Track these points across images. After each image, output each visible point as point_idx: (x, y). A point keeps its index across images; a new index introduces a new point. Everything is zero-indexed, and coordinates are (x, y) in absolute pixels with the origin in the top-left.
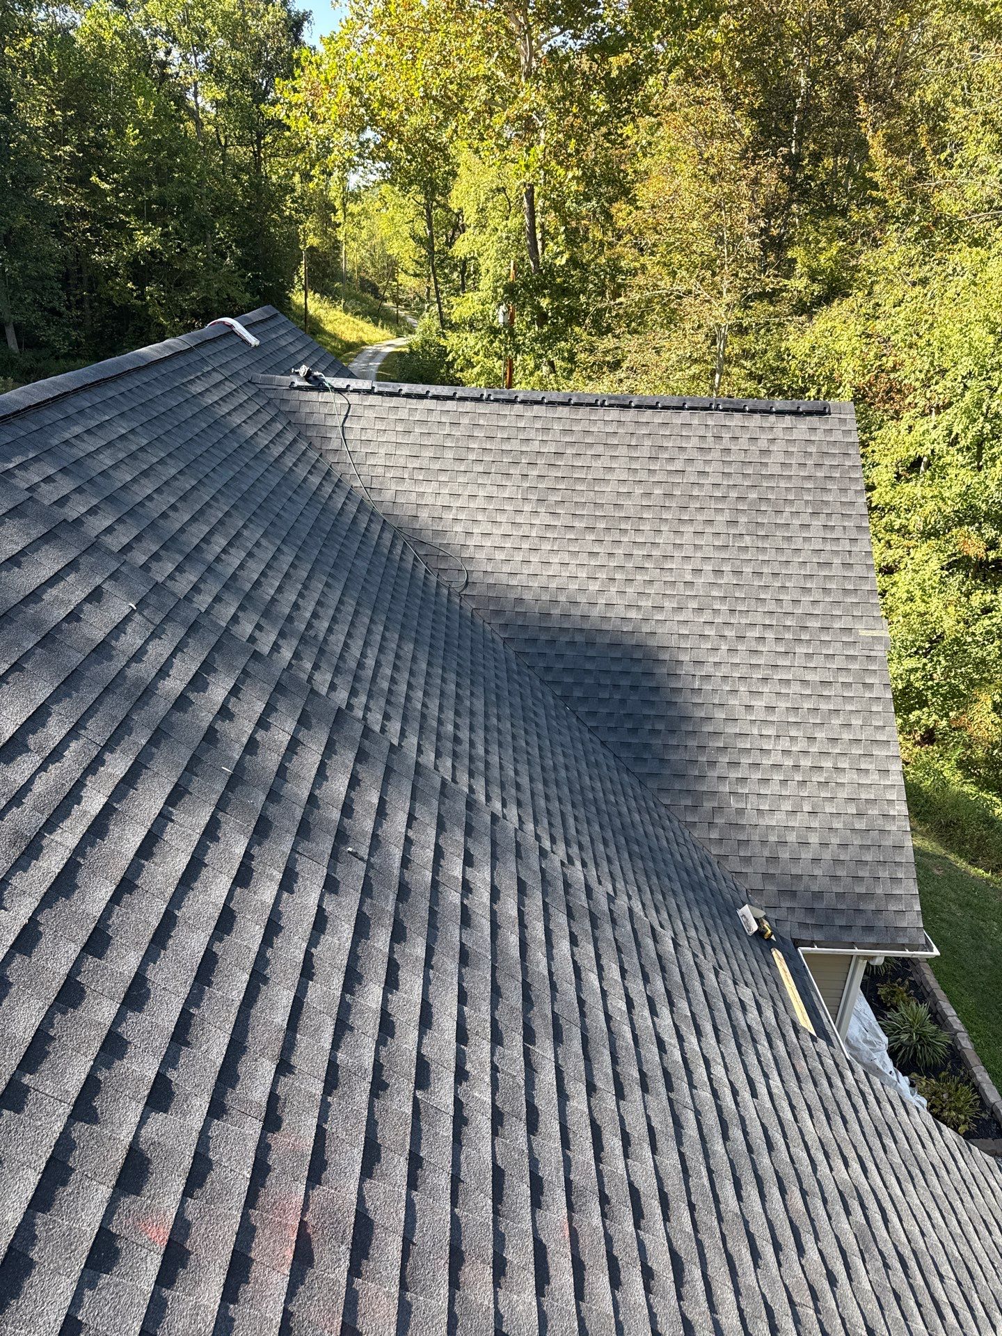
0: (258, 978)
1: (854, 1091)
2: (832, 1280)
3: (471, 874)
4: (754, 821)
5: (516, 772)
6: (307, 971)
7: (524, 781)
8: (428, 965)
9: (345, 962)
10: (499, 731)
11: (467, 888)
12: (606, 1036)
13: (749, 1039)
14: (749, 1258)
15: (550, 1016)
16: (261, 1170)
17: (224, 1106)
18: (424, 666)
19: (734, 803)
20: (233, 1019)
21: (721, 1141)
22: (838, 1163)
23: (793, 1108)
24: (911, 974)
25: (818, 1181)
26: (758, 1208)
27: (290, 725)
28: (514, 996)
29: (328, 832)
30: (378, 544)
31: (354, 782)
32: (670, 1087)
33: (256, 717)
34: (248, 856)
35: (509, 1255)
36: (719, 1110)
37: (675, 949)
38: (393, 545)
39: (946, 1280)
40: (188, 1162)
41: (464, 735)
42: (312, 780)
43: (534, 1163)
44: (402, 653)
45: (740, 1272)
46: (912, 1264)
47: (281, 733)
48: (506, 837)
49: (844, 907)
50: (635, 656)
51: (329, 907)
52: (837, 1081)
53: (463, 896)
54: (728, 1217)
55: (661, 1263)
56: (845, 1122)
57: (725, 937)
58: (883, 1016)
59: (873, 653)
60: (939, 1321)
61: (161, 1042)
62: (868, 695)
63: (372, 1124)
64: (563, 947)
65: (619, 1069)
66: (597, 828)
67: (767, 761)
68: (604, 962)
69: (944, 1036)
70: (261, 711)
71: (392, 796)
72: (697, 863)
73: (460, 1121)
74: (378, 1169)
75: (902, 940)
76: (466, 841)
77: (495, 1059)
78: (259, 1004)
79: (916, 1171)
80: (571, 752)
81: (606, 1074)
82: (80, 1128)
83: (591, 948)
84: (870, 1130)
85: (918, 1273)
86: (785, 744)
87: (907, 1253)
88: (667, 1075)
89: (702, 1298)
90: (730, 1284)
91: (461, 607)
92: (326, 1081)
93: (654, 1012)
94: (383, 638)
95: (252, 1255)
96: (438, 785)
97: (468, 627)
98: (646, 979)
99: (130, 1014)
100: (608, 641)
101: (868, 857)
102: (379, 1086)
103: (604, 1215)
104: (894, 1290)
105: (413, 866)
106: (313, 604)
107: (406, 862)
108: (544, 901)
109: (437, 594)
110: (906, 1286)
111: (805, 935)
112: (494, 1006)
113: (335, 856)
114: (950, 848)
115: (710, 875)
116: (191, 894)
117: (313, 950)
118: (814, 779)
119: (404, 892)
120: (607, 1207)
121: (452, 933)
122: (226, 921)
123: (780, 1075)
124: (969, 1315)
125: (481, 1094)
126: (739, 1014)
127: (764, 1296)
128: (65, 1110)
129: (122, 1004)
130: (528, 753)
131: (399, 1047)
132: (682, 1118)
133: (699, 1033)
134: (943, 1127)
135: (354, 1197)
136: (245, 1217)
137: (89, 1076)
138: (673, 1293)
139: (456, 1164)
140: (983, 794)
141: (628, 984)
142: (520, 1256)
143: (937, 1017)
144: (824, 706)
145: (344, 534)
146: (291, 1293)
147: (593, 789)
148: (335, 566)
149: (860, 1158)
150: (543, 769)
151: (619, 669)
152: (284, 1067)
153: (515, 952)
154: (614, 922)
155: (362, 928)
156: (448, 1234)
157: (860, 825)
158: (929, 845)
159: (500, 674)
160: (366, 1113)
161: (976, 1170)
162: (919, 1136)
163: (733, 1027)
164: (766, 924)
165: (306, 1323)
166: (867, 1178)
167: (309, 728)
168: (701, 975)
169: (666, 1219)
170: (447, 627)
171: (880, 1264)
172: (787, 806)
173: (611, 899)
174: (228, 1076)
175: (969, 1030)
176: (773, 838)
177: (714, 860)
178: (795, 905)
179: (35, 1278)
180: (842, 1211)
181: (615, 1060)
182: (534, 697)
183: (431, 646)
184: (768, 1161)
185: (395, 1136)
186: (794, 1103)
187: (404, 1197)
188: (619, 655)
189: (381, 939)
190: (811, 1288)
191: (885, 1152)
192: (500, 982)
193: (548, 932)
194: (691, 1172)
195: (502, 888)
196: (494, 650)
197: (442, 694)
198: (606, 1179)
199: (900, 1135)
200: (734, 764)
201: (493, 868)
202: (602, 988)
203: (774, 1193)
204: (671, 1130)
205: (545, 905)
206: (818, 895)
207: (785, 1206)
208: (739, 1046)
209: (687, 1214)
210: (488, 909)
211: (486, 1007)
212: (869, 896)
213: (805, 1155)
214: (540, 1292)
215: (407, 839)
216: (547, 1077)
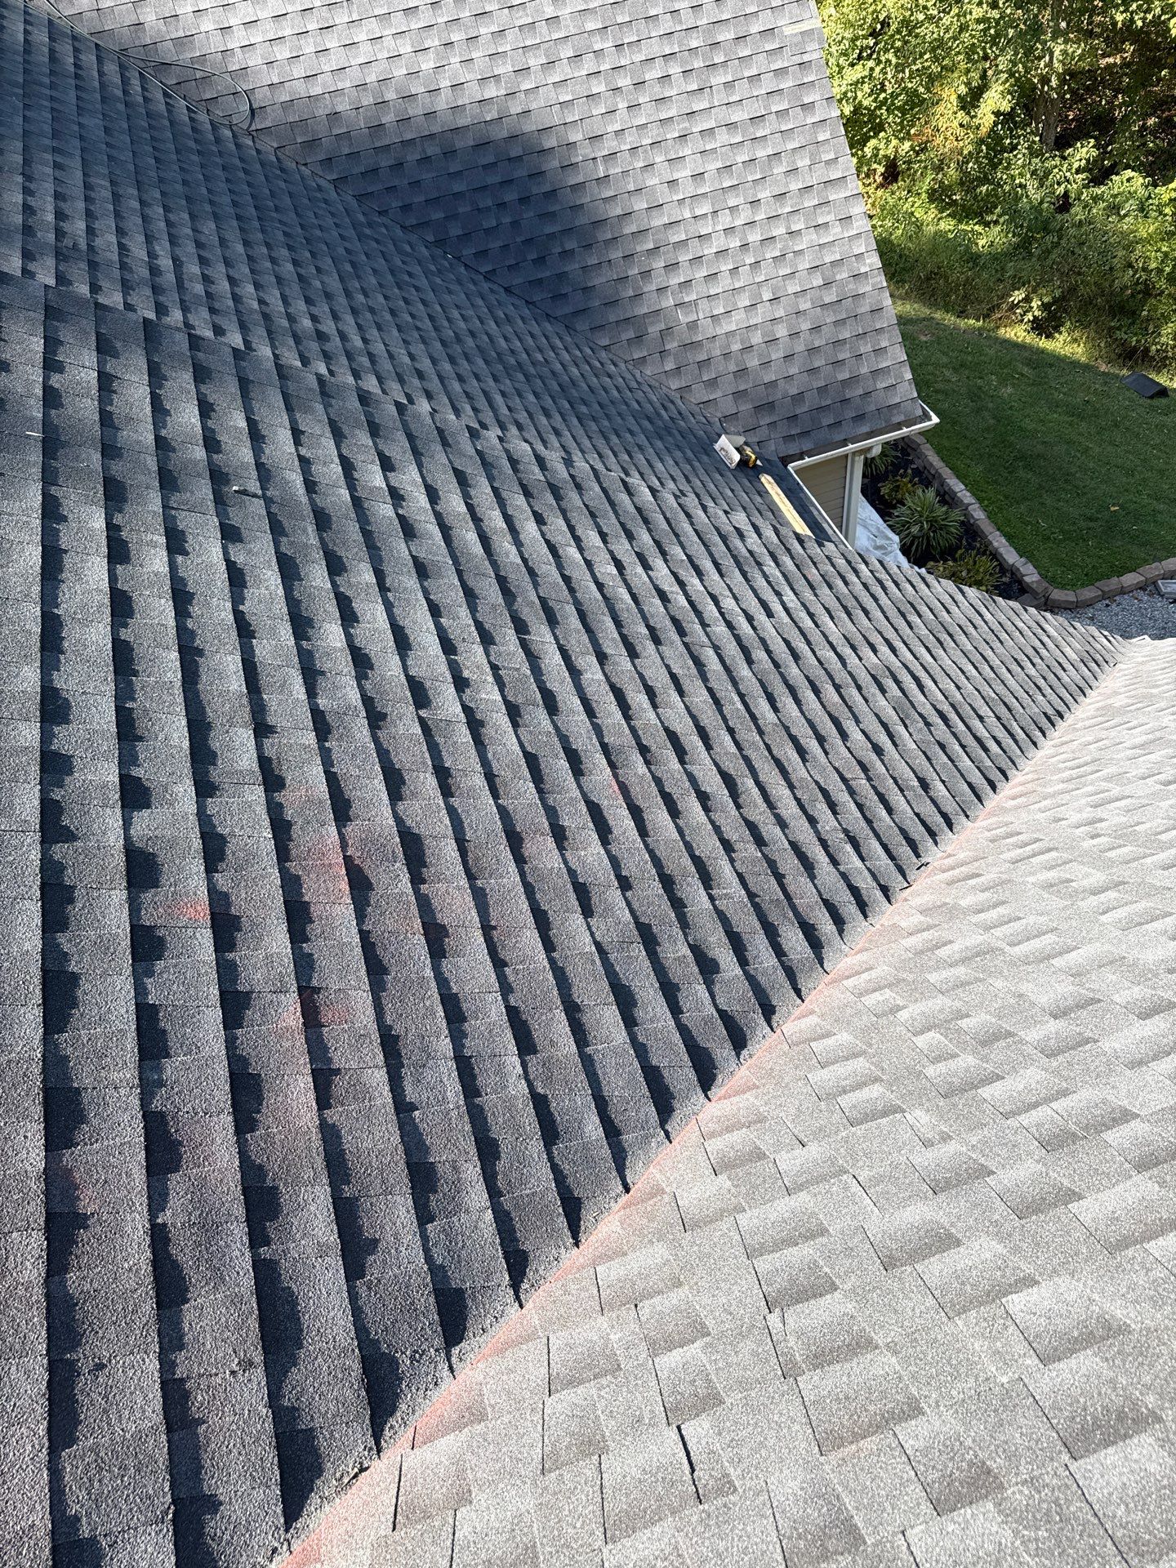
0: (190, 654)
1: (871, 581)
2: (878, 750)
3: (396, 479)
4: (710, 333)
5: (412, 357)
6: (245, 630)
7: (425, 364)
8: (383, 588)
9: (285, 610)
10: (372, 310)
11: (396, 496)
12: (603, 605)
13: (753, 563)
14: (796, 755)
15: (537, 601)
16: (281, 829)
17: (213, 783)
18: (240, 248)
19: (683, 318)
20: (180, 699)
21: (745, 666)
22: (866, 652)
23: (811, 615)
24: (912, 462)
25: (850, 673)
26: (795, 712)
27: (90, 358)
28: (490, 592)
29: (199, 475)
30: (102, 85)
31: (206, 409)
32: (682, 632)
33: (39, 358)
34: (112, 528)
35: (565, 822)
36: (738, 639)
37: (654, 496)
38: (125, 81)
39: (986, 719)
40: (197, 844)
41: (329, 326)
42: (150, 420)
43: (564, 740)
44: (203, 239)
45: (790, 770)
46: (953, 716)
47: (82, 369)
48: (423, 426)
49: (829, 402)
50: (513, 154)
51: (239, 556)
52: (852, 577)
53: (396, 506)
54: (767, 729)
55: (713, 784)
56: (866, 612)
57: (706, 479)
58: (890, 515)
59: (806, 58)
60: (983, 754)
61: (110, 745)
62: (810, 120)
63: (383, 755)
64: (530, 529)
65: (625, 631)
66: (532, 398)
67: (710, 250)
68: (579, 532)
69: (956, 515)
70: (41, 348)
71: (261, 413)
72: (658, 405)
73: (475, 724)
74: (405, 791)
75: (897, 419)
76: (375, 443)
77: (492, 659)
78: (204, 677)
79: (944, 637)
80: (471, 312)
81: (613, 639)
82: (59, 851)
83: (561, 522)
84: (892, 613)
85: (958, 721)
86: (725, 220)
87: (946, 708)
88: (676, 622)
89: (760, 801)
90: (783, 783)
91: (258, 151)
92: (316, 729)
93: (647, 567)
94: (169, 224)
95: (306, 899)
96: (315, 385)
97: (277, 177)
98: (630, 536)
99: (56, 729)
100: (472, 143)
101: (846, 334)
102: (376, 718)
103: (647, 763)
104: (938, 742)
105: (321, 488)
106: (50, 199)
107: (311, 486)
108: (492, 487)
109: (218, 140)
110: (949, 735)
111: (793, 449)
112: (473, 609)
113: (220, 501)
114: (934, 305)
115: (675, 415)
116: (63, 586)
117: (241, 608)
118: (768, 256)
119: (322, 520)
120: (648, 755)
121: (398, 549)
122: (121, 606)
123: (793, 589)
124: (1011, 741)
125: (488, 695)
126: (738, 543)
127: (817, 783)
128: (33, 839)
129: (42, 722)
130: (418, 329)
131: (383, 678)
132: (702, 658)
133: (700, 573)
134: (966, 589)
135: (391, 821)
136: (283, 872)
137: (42, 801)
138: (732, 805)
139: (485, 763)
140: (962, 227)
141: (612, 547)
142: (576, 819)
143: (947, 498)
144: (761, 153)
145: (47, 81)
146: (361, 916)
147: (512, 351)
148: (56, 134)
149: (887, 641)
150: (444, 343)
151: (498, 179)
152: (262, 729)
153: (478, 549)
154: (579, 487)
155: (289, 570)
156: (499, 823)
157: (830, 297)
158: (911, 308)
159: (345, 234)
160: (373, 746)
161: (1003, 618)
162: (942, 604)
163: (734, 557)
164: (748, 451)
165: (386, 935)
166: (896, 656)
167: (116, 355)
168: (688, 515)
169: (709, 747)
170: (249, 184)
171: (921, 724)
172: (744, 301)
173: (568, 462)
174: (202, 755)
175: (980, 500)
176: (736, 347)
177: (676, 396)
178: (775, 418)
179: (85, 985)
180: (878, 692)
181: (618, 624)
182: (400, 251)
183: (239, 218)
184: (797, 670)
185: (411, 754)
186: (812, 610)
187: (443, 805)
188: (492, 159)
189: (317, 576)
190: (860, 763)
191: (911, 628)
192: (471, 583)
193: (508, 519)
194: (723, 702)
195: (438, 485)
196: (326, 201)
197: (280, 280)
198: (640, 732)
199: (924, 609)
200: (672, 267)
201: (420, 466)
202: (584, 559)
203: (808, 695)
204: (694, 671)
205: (495, 490)
206: (799, 398)
207: (822, 703)
208: (744, 574)
209: (728, 738)
210: (430, 512)
211: (464, 612)
212: (854, 379)
213: (832, 654)
214: (605, 841)
215: (301, 459)
216: (552, 660)
